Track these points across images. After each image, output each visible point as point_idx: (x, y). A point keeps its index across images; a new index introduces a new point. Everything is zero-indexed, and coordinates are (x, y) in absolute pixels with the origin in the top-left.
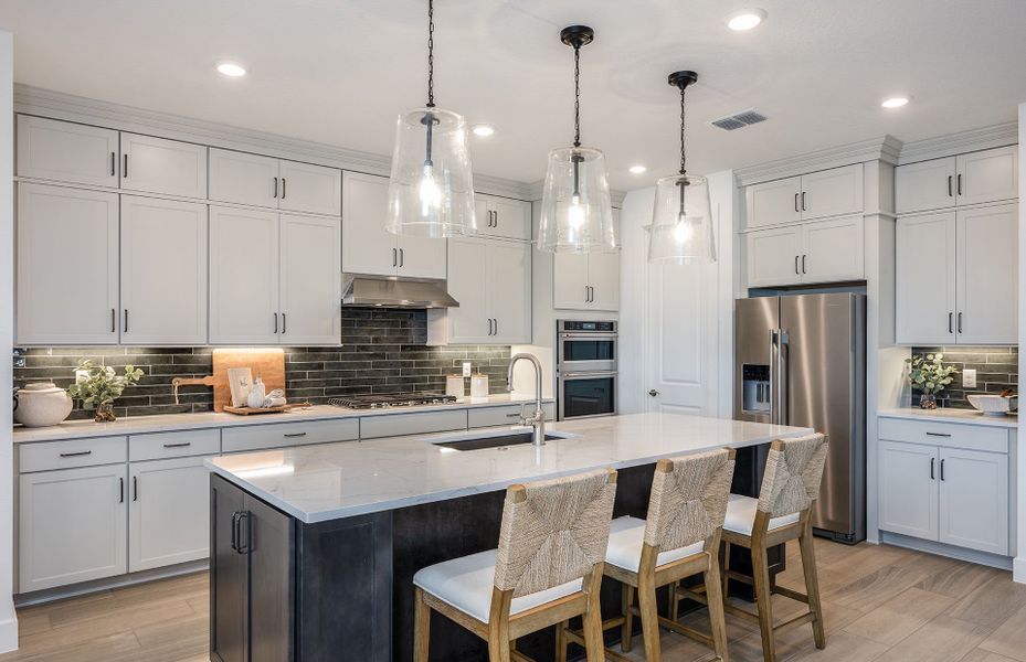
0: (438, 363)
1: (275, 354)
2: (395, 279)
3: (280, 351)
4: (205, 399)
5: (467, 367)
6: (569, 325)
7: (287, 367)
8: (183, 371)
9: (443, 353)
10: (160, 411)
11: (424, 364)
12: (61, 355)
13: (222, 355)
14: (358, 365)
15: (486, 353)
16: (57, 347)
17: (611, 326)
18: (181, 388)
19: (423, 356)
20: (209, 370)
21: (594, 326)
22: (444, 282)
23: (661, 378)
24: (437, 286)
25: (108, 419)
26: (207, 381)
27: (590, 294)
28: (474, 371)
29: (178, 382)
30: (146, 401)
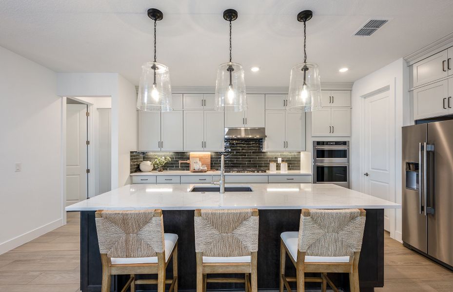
0: (267, 158)
1: (208, 154)
2: (249, 128)
3: (209, 153)
4: (187, 167)
5: (280, 160)
6: (319, 143)
7: (211, 158)
8: (182, 159)
9: (269, 154)
10: (177, 170)
11: (262, 158)
12: (153, 154)
13: (192, 154)
14: (236, 158)
15: (288, 154)
16: (153, 151)
17: (345, 143)
18: (181, 163)
19: (261, 155)
20: (188, 158)
21: (334, 143)
22: (264, 129)
23: (370, 168)
24: (262, 130)
25: (160, 171)
26: (188, 162)
27: (332, 129)
28: (283, 161)
29: (180, 162)
30: (173, 167)
